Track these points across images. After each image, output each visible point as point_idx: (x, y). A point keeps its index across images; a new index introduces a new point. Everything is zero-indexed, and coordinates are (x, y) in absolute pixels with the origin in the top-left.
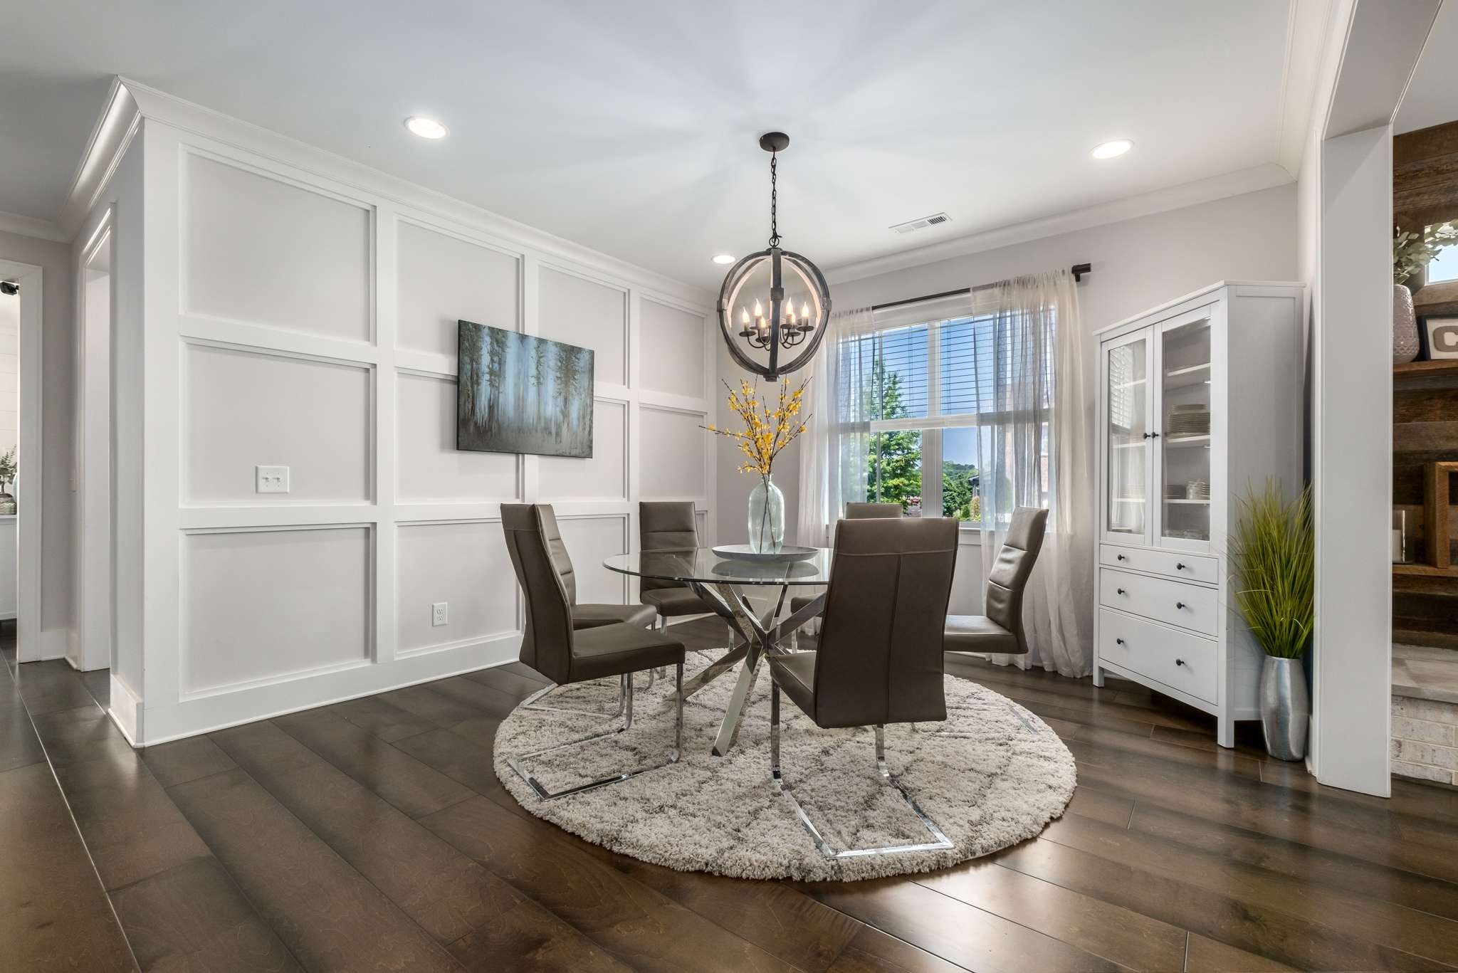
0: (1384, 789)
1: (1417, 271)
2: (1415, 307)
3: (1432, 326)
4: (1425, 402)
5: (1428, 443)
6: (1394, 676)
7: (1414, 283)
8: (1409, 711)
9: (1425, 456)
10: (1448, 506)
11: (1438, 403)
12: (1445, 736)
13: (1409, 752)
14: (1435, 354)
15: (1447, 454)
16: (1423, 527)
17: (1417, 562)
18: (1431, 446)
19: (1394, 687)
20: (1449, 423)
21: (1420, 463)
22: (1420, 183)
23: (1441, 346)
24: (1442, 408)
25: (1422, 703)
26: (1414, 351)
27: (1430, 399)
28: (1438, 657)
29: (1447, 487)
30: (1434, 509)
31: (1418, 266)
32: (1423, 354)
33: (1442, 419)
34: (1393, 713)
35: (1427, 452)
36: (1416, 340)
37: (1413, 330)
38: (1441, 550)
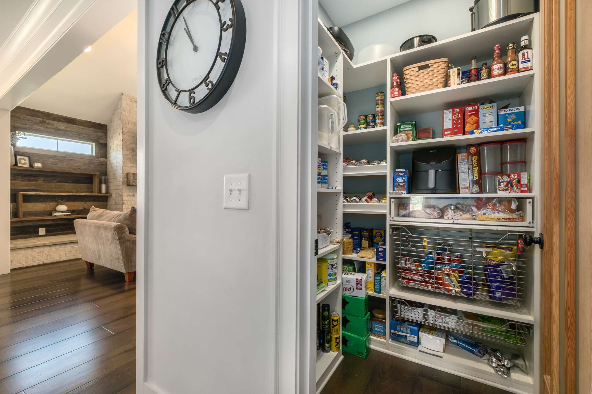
0: (9, 272)
1: (15, 142)
2: (14, 151)
3: (19, 157)
4: (16, 176)
5: (17, 187)
6: (11, 245)
7: (13, 145)
8: (15, 252)
9: (16, 190)
10: (22, 203)
11: (20, 177)
12: (22, 256)
13: (14, 262)
14: (19, 165)
15: (22, 190)
16: (16, 209)
17: (15, 218)
18: (18, 188)
19: (11, 247)
20: (22, 182)
21: (15, 192)
22: (15, 119)
23: (20, 163)
24: (20, 178)
25: (17, 250)
26: (14, 163)
27: (18, 176)
28: (20, 241)
29: (22, 198)
30: (19, 204)
31: (15, 141)
32: (16, 165)
33: (21, 181)
34: (11, 254)
35: (17, 189)
36: (14, 160)
37: (14, 158)
38: (21, 214)
